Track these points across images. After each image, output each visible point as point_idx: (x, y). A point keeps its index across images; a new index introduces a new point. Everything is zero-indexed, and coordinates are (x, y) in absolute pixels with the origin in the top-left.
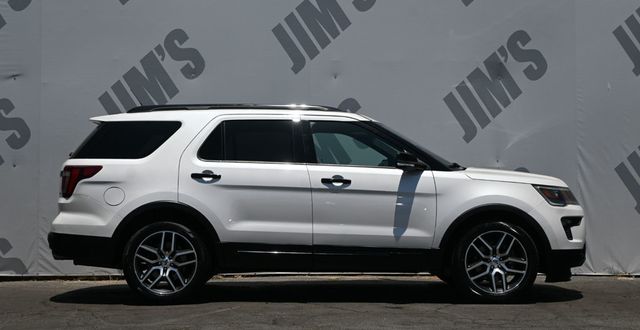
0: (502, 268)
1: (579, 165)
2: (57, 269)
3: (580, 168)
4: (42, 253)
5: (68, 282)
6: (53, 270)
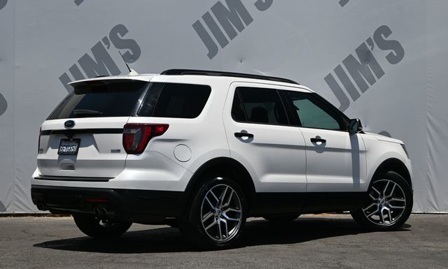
0: (388, 207)
1: (428, 129)
2: (28, 208)
3: (429, 132)
4: (17, 196)
5: (37, 218)
6: (26, 209)
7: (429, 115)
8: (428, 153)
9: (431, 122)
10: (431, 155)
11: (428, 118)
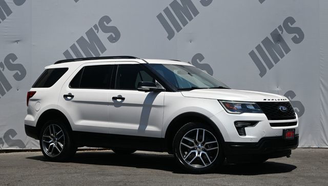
7: (321, 79)
8: (321, 106)
9: (322, 84)
10: (323, 107)
11: (321, 81)
